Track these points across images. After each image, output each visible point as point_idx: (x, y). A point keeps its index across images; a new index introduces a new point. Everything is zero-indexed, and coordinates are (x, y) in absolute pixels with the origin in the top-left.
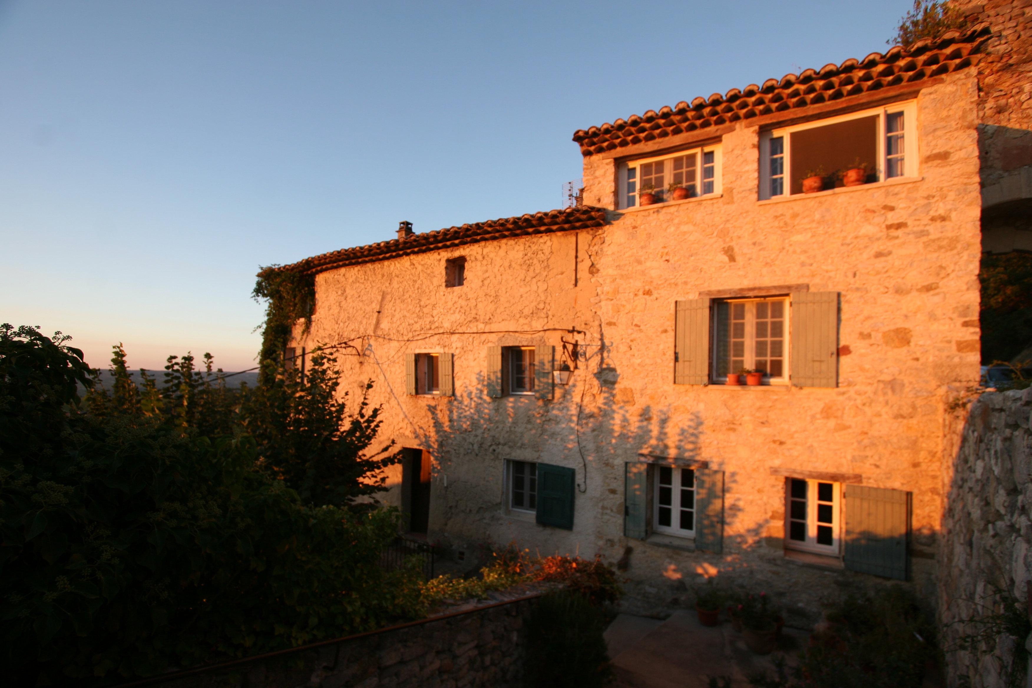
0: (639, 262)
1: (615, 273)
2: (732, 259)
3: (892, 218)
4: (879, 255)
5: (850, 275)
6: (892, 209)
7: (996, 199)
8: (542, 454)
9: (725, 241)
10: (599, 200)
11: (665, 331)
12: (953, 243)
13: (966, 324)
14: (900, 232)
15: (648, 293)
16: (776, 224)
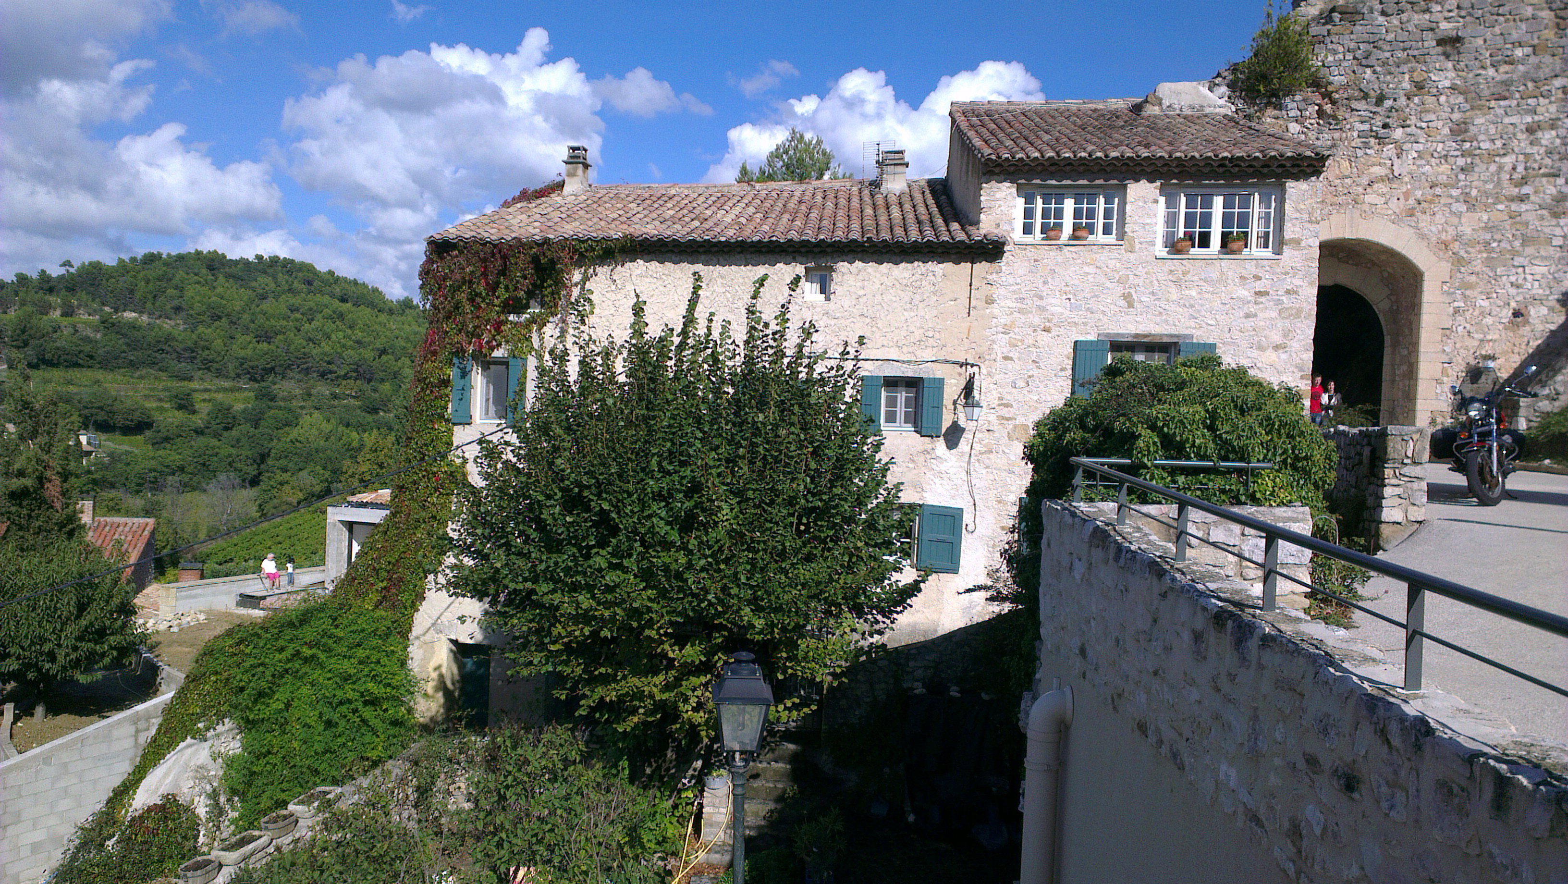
0: (1041, 298)
1: (1014, 305)
2: (1131, 305)
3: (1259, 286)
4: (1247, 316)
5: (1226, 330)
6: (1260, 279)
7: (1329, 283)
8: (925, 495)
9: (1124, 288)
10: (998, 225)
11: (1062, 370)
12: (1299, 311)
13: (1302, 378)
14: (1262, 299)
15: (1047, 330)
16: (1170, 277)
